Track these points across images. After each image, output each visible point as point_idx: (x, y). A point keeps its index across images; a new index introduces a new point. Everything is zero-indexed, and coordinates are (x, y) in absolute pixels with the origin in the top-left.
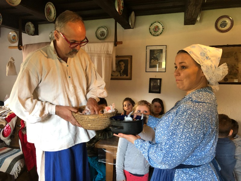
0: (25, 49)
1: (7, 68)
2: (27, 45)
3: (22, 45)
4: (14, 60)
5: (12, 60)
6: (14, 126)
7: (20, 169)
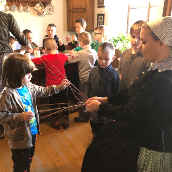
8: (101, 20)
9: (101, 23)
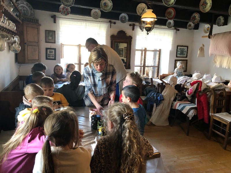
0: (212, 38)
1: (199, 52)
2: (215, 35)
3: (211, 35)
4: (204, 46)
5: (202, 46)
6: (195, 89)
7: (193, 115)
8: (51, 53)
9: (51, 56)
